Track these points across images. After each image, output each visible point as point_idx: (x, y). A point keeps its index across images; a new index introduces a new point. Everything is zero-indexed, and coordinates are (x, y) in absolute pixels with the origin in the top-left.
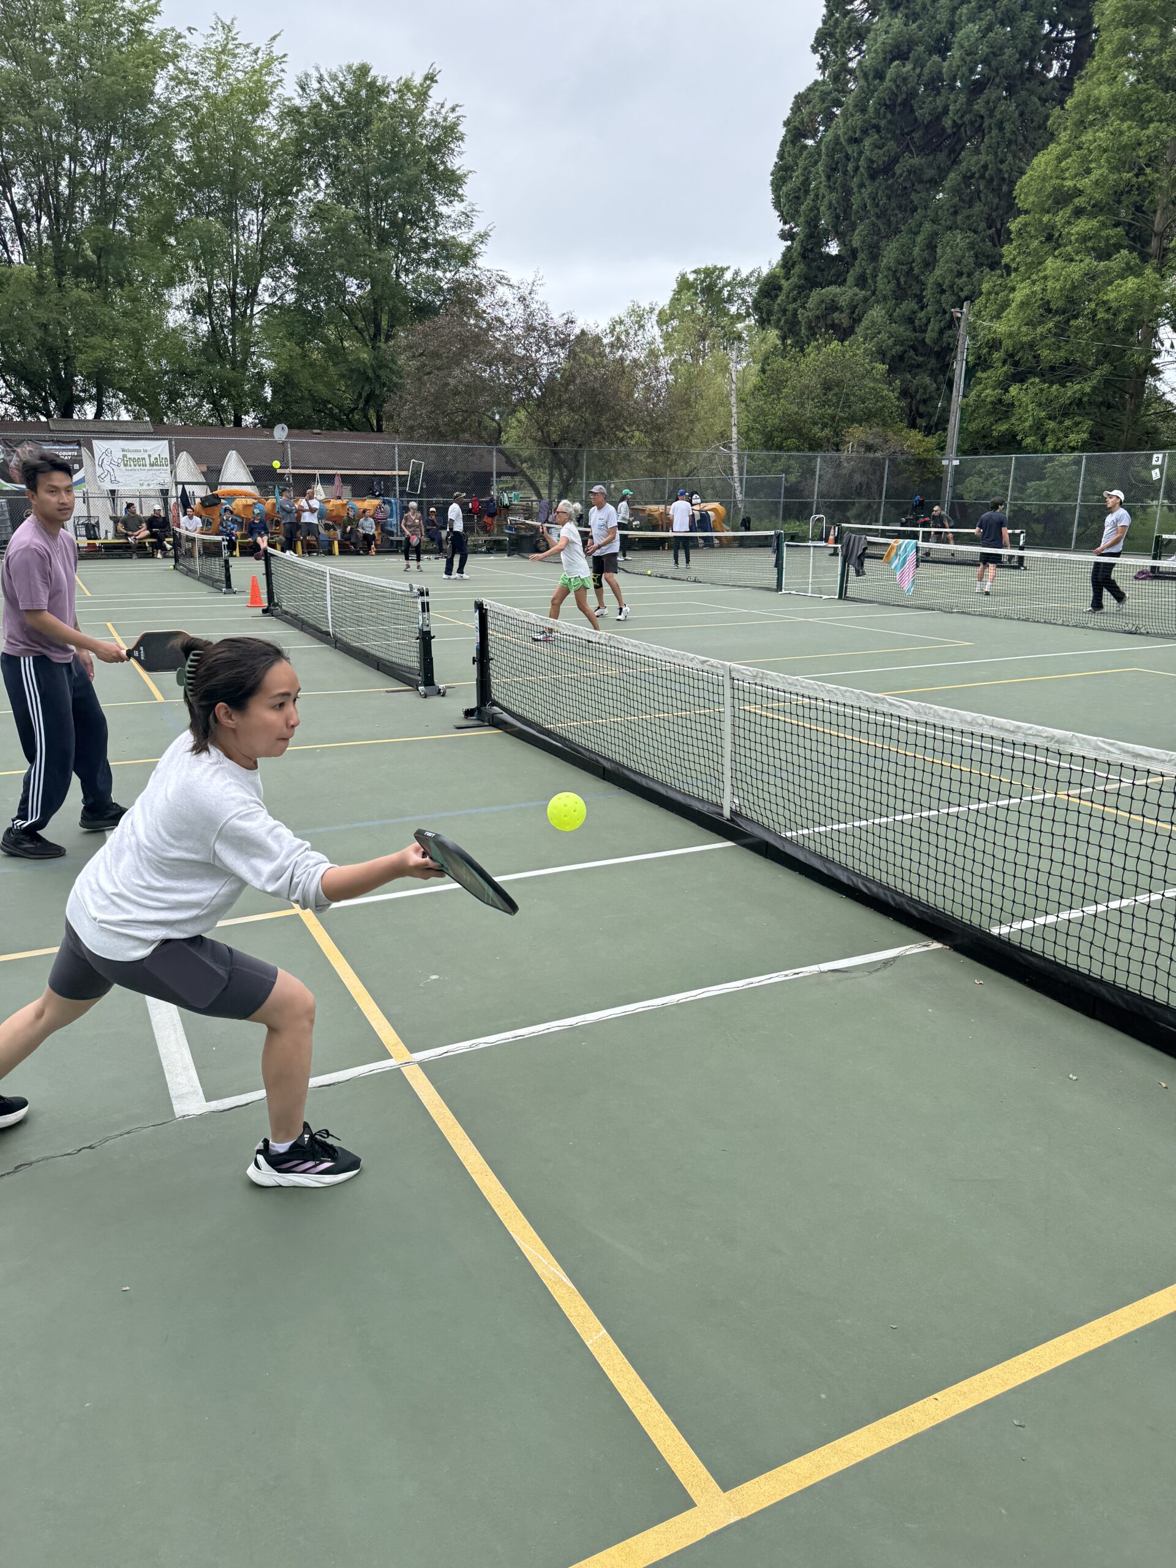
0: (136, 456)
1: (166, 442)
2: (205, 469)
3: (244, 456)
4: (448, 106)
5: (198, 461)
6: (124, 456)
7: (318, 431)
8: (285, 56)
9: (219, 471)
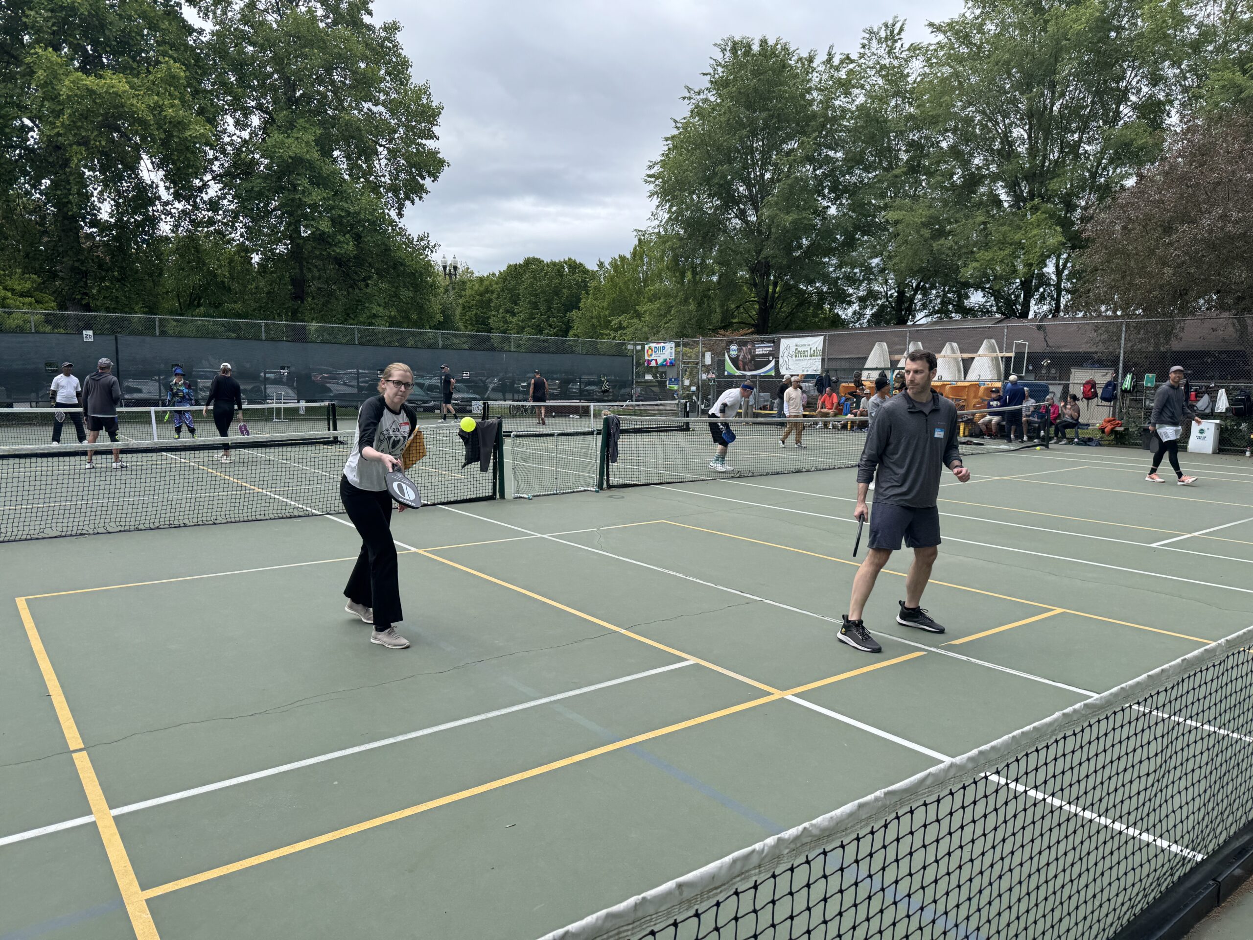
0: (803, 349)
1: (822, 338)
6: (797, 349)
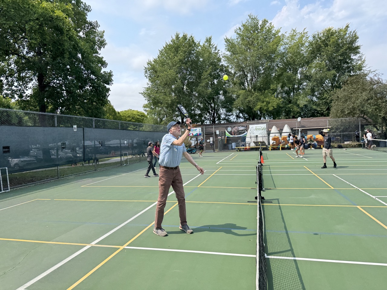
0: (259, 128)
1: (266, 124)
2: (279, 129)
3: (289, 125)
4: (352, 32)
5: (277, 127)
6: (256, 128)
7: (312, 118)
8: (308, 32)
9: (282, 130)
